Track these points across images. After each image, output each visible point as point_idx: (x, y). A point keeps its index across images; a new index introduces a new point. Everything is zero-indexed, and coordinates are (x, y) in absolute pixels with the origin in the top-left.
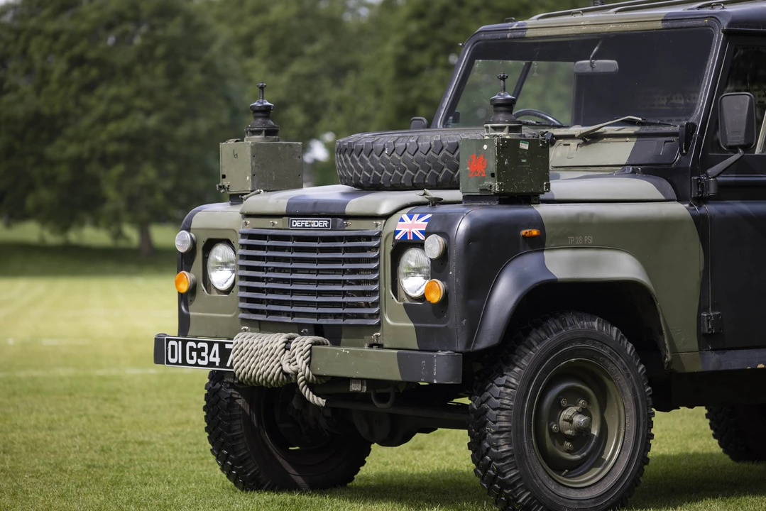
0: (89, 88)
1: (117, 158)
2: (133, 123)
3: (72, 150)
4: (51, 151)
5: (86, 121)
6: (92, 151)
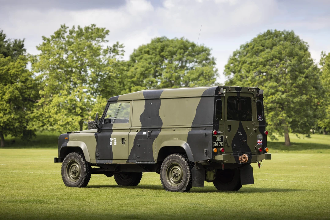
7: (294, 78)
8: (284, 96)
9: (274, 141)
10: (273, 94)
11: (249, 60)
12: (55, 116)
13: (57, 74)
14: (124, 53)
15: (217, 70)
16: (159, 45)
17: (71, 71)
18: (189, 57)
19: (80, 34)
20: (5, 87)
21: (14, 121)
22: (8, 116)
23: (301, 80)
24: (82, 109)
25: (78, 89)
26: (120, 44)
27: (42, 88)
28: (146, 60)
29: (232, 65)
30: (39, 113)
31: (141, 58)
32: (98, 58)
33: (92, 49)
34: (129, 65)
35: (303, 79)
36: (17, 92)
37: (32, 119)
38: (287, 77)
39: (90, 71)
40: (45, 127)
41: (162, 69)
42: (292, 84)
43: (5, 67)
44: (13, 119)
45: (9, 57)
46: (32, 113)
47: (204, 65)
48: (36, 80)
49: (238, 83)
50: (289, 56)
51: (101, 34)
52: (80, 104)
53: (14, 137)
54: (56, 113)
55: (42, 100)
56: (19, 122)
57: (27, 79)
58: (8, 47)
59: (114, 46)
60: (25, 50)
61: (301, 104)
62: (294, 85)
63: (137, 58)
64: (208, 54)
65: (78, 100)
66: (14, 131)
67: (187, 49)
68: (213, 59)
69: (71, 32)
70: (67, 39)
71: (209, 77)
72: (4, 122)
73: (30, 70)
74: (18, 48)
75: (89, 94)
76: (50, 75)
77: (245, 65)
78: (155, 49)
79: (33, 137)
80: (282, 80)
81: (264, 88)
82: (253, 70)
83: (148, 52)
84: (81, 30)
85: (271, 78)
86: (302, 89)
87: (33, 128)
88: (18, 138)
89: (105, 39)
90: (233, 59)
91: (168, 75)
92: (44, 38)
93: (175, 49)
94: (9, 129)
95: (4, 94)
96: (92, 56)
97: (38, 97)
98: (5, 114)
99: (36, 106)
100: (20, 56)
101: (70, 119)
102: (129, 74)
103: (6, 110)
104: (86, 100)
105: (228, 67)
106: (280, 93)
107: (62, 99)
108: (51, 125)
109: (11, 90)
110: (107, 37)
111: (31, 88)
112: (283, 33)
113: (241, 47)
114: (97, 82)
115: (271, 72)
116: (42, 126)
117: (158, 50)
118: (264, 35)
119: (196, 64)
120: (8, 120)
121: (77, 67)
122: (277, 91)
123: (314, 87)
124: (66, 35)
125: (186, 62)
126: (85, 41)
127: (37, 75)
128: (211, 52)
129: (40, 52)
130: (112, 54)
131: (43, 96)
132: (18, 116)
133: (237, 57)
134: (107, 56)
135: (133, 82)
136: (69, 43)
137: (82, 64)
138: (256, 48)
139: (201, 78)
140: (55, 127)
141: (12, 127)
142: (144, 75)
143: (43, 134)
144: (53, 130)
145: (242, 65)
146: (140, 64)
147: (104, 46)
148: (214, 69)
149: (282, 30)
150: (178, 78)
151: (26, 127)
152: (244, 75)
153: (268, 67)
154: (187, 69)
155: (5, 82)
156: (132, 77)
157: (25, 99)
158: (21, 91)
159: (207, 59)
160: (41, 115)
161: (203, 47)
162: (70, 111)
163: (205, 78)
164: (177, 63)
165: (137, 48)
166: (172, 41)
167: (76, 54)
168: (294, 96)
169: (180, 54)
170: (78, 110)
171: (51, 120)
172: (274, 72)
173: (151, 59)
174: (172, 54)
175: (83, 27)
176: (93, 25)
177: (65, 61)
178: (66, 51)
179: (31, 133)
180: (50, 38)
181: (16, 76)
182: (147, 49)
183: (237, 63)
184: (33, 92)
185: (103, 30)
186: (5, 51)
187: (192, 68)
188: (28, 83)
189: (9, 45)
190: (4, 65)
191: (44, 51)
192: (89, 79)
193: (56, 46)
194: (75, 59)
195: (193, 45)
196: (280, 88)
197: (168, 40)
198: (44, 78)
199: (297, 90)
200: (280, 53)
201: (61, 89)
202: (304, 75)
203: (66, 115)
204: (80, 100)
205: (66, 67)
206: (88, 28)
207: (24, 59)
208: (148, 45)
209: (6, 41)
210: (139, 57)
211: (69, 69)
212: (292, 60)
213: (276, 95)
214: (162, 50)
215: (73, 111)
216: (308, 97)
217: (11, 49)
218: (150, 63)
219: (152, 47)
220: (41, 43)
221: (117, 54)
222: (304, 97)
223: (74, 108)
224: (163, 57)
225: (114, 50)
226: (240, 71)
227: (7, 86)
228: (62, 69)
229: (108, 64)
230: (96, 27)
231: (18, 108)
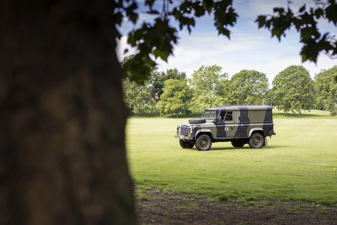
0: (289, 89)
1: (293, 100)
2: (296, 94)
3: (286, 98)
4: (283, 99)
5: (288, 94)
6: (289, 99)
7: (303, 86)
8: (298, 94)
9: (294, 113)
10: (294, 93)
11: (283, 79)
12: (200, 104)
13: (200, 86)
14: (229, 77)
15: (269, 84)
16: (244, 73)
17: (206, 85)
18: (257, 78)
19: (210, 69)
20: (179, 93)
21: (182, 107)
22: (180, 105)
23: (306, 87)
24: (211, 101)
25: (209, 93)
26: (227, 73)
27: (194, 93)
28: (238, 79)
29: (275, 81)
30: (193, 103)
31: (236, 79)
32: (217, 79)
33: (215, 76)
34: (231, 82)
35: (307, 87)
36: (183, 94)
37: (190, 106)
38: (300, 86)
39: (214, 85)
40: (195, 109)
41: (245, 83)
42: (302, 89)
43: (178, 84)
44: (182, 106)
45: (180, 80)
46: (190, 103)
47: (263, 81)
48: (191, 89)
49: (278, 89)
50: (301, 77)
51: (219, 69)
52: (210, 99)
53: (182, 113)
54: (200, 103)
55: (194, 97)
56: (185, 107)
57: (188, 89)
58: (179, 76)
59: (224, 74)
60: (186, 76)
61: (306, 97)
62: (303, 89)
63: (234, 79)
64: (265, 77)
65: (209, 97)
66: (182, 111)
67: (256, 74)
68: (267, 78)
69: (206, 68)
70: (204, 71)
71: (265, 86)
72: (178, 108)
73: (189, 85)
74: (183, 76)
75: (214, 94)
76: (197, 87)
77: (281, 81)
78: (242, 75)
79: (191, 113)
80: (298, 87)
81: (289, 91)
82: (285, 83)
83: (239, 76)
84: (210, 67)
85: (293, 86)
86: (307, 91)
87: (190, 110)
88: (184, 114)
89: (220, 71)
90: (276, 79)
91: (248, 86)
92: (195, 71)
93: (250, 75)
94: (181, 110)
95: (178, 96)
96: (215, 78)
97: (192, 96)
98: (179, 104)
99: (192, 100)
100: (184, 79)
101: (206, 106)
102: (231, 86)
103: (179, 102)
104: (213, 97)
105: (273, 82)
106: (297, 93)
107: (202, 97)
108: (198, 108)
109: (181, 94)
110: (221, 70)
111: (189, 92)
112: (298, 67)
113: (279, 73)
114: (217, 89)
115: (292, 84)
116: (194, 109)
117: (243, 75)
118: (290, 67)
119: (260, 81)
120: (180, 106)
121: (208, 83)
122: (295, 92)
123: (312, 90)
124: (204, 70)
125: (255, 80)
126: (212, 72)
127: (192, 87)
128: (266, 76)
129: (193, 77)
130: (223, 77)
131: (194, 96)
132: (184, 105)
133: (277, 77)
134: (221, 78)
135: (232, 89)
136: (205, 73)
137: (211, 82)
138: (286, 73)
139: (262, 87)
140: (200, 109)
141: (182, 109)
142: (237, 86)
143: (194, 112)
144: (199, 110)
145: (280, 81)
146: (236, 81)
147: (220, 74)
148: (268, 83)
149: (298, 65)
150: (252, 87)
151: (187, 109)
152: (281, 86)
153: (291, 81)
154: (256, 83)
155: (178, 90)
156: (232, 87)
157: (187, 97)
158: (185, 94)
159: (264, 79)
160: (194, 104)
161: (262, 73)
162: (206, 102)
163: (264, 87)
164: (251, 80)
165: (234, 74)
166: (249, 71)
167: (208, 78)
168: (303, 94)
169: (253, 76)
170: (209, 102)
171: (198, 106)
172: (295, 83)
173: (240, 79)
174: (249, 77)
175: (211, 66)
176: (215, 65)
177: (203, 81)
178: (204, 76)
179: (190, 112)
180: (197, 71)
181: (183, 88)
182: (239, 75)
183: (277, 80)
184: (190, 94)
185: (220, 67)
186: (178, 77)
187: (258, 82)
188: (188, 90)
189: (179, 74)
190: (178, 83)
191: (194, 77)
192: (214, 88)
193: (199, 74)
194: (207, 80)
195: (258, 73)
196: (297, 91)
197: (247, 71)
198: (195, 88)
199: (304, 91)
200: (297, 75)
201: (202, 93)
202: (307, 85)
203: (204, 104)
204: (210, 97)
205: (204, 83)
206: (213, 66)
207: (186, 80)
208: (239, 73)
209: (178, 73)
210: (235, 78)
211: (205, 84)
212: (302, 78)
213: (295, 94)
214: (245, 75)
215: (207, 102)
216: (309, 94)
217: (180, 76)
218: (240, 81)
219: (240, 74)
220: (193, 74)
221: (226, 77)
222: (308, 94)
223: (208, 101)
224: (245, 78)
225: (224, 75)
226: (279, 84)
227: (179, 92)
228: (202, 84)
229: (222, 82)
230: (217, 66)
231: (184, 101)
